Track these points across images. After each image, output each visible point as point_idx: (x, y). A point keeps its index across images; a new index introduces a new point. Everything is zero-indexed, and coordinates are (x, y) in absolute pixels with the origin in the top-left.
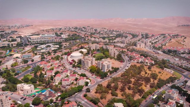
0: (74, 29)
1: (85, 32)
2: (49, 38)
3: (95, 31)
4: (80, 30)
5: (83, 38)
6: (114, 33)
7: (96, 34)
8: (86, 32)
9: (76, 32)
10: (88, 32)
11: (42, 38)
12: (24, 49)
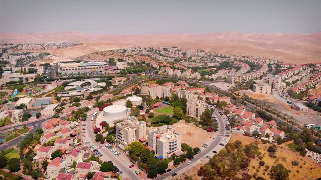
0: (148, 51)
1: (165, 58)
2: (94, 68)
3: (182, 56)
4: (157, 54)
5: (155, 69)
6: (217, 59)
7: (183, 62)
8: (166, 57)
9: (149, 56)
10: (169, 57)
11: (82, 69)
12: (44, 87)
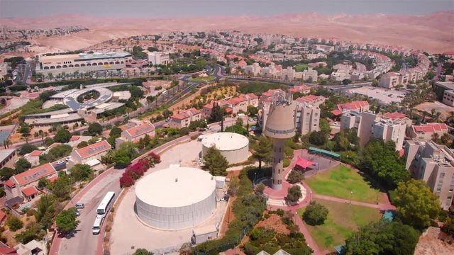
0: (196, 37)
1: (228, 47)
2: (106, 63)
3: (256, 43)
4: (212, 40)
5: (222, 64)
6: (318, 48)
7: (261, 52)
8: (229, 45)
9: (199, 45)
10: (235, 46)
11: (83, 65)
12: (4, 102)
